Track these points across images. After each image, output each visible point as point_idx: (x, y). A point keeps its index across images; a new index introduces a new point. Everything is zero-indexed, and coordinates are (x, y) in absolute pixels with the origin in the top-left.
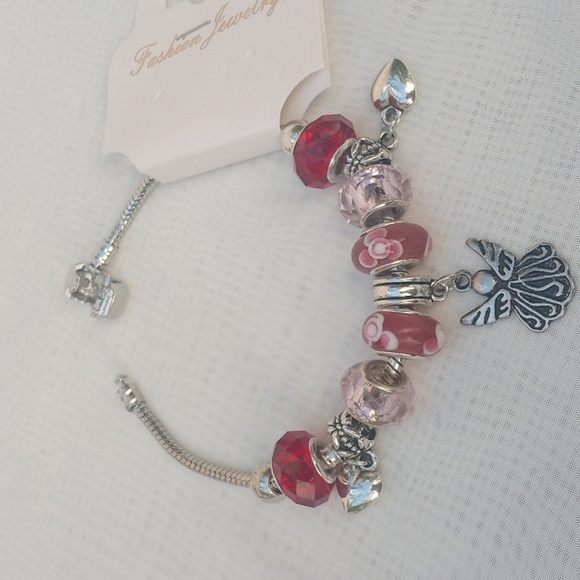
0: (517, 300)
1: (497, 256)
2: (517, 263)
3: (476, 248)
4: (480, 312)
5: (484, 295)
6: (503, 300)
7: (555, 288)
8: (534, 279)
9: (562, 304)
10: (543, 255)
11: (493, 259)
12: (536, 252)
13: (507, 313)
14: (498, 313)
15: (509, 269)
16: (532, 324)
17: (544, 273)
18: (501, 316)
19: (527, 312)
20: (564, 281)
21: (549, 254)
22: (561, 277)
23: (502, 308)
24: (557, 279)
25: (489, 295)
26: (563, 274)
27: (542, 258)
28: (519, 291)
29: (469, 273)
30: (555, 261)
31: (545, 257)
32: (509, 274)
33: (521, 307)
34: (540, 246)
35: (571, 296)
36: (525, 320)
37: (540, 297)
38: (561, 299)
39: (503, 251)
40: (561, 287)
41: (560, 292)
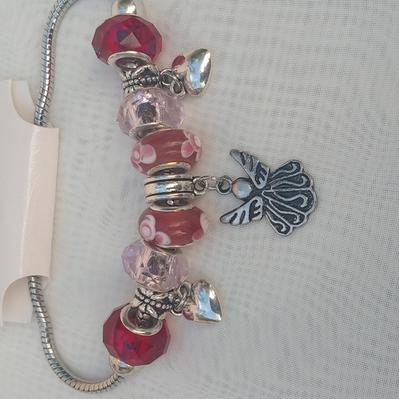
0: (268, 207)
1: (255, 167)
2: (270, 174)
3: (238, 158)
4: (236, 214)
5: (241, 199)
6: (257, 205)
7: (301, 200)
8: (284, 190)
9: (305, 214)
10: (293, 171)
11: (251, 170)
12: (288, 166)
13: (260, 216)
14: (251, 216)
15: (264, 180)
16: (279, 228)
17: (292, 186)
18: (253, 219)
19: (276, 218)
20: (309, 194)
21: (298, 170)
22: (306, 191)
23: (255, 212)
24: (303, 193)
25: (246, 200)
26: (308, 189)
27: (292, 173)
28: (270, 199)
29: (230, 179)
30: (302, 177)
31: (295, 172)
32: (263, 184)
33: (271, 213)
34: (291, 163)
35: (313, 208)
36: (274, 224)
37: (288, 206)
38: (305, 210)
39: (259, 163)
40: (306, 199)
41: (305, 204)
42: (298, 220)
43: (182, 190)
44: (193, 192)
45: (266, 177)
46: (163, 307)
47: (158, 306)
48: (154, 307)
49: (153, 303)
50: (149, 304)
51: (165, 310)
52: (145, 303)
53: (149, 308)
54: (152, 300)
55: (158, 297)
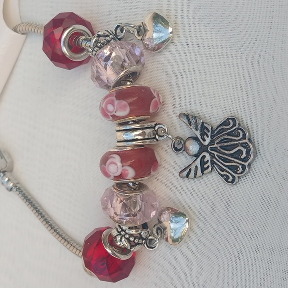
0: (215, 160)
1: (199, 127)
2: (213, 131)
3: (185, 120)
4: (190, 169)
5: (193, 156)
7: (240, 152)
8: (225, 144)
9: (246, 164)
13: (210, 168)
14: (203, 170)
15: (208, 137)
17: (232, 140)
19: (222, 170)
21: (234, 125)
26: (245, 141)
27: (230, 128)
28: (216, 153)
29: (182, 139)
30: (239, 131)
31: (232, 127)
32: (208, 140)
33: (218, 165)
34: (228, 119)
35: (252, 157)
36: (222, 176)
37: (230, 158)
38: (245, 160)
39: (203, 123)
40: (244, 151)
41: (244, 155)
42: (241, 170)
43: (146, 137)
44: (155, 138)
45: (209, 134)
46: (136, 241)
47: (132, 239)
48: (128, 239)
49: (127, 236)
50: (124, 236)
51: (138, 244)
52: (121, 234)
53: (123, 240)
54: (126, 233)
55: (133, 232)
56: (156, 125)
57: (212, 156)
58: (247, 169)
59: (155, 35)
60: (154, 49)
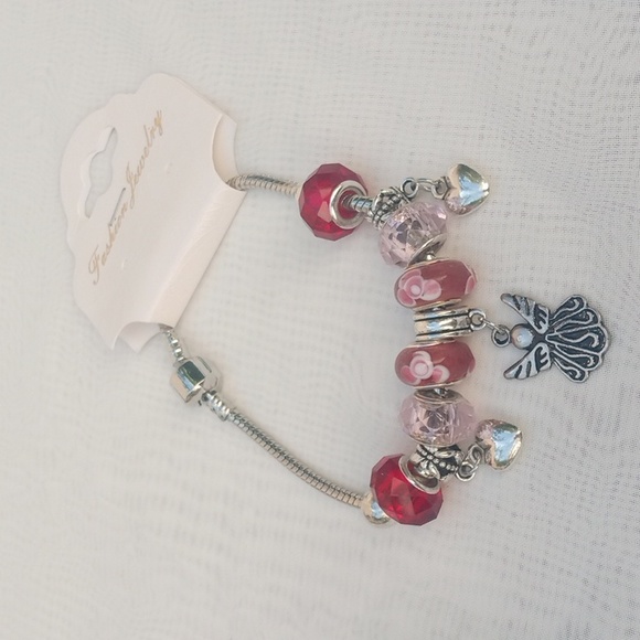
0: (556, 353)
1: (532, 311)
2: (551, 316)
3: (511, 303)
4: (520, 367)
5: (523, 349)
6: (542, 353)
7: (591, 340)
8: (569, 331)
9: (600, 354)
10: (576, 307)
11: (528, 314)
12: (569, 304)
13: (549, 363)
14: (539, 366)
15: (545, 323)
17: (578, 325)
18: (542, 369)
19: (566, 364)
21: (581, 306)
22: (595, 328)
23: (542, 361)
24: (592, 330)
26: (596, 325)
27: (576, 310)
28: (556, 344)
29: (507, 328)
30: (588, 313)
31: (578, 309)
32: (545, 327)
33: (561, 359)
34: (572, 299)
35: (606, 345)
36: (566, 371)
37: (577, 349)
38: (598, 349)
39: (536, 305)
40: (596, 337)
41: (596, 343)
42: (592, 362)
43: (458, 327)
44: (469, 328)
45: (547, 319)
46: (448, 467)
47: (443, 465)
48: (437, 465)
49: (436, 461)
50: (432, 461)
51: (450, 472)
52: (426, 459)
53: (431, 466)
54: (435, 457)
55: (444, 455)
56: (470, 310)
57: (552, 347)
58: (600, 360)
59: (463, 193)
60: (461, 212)
